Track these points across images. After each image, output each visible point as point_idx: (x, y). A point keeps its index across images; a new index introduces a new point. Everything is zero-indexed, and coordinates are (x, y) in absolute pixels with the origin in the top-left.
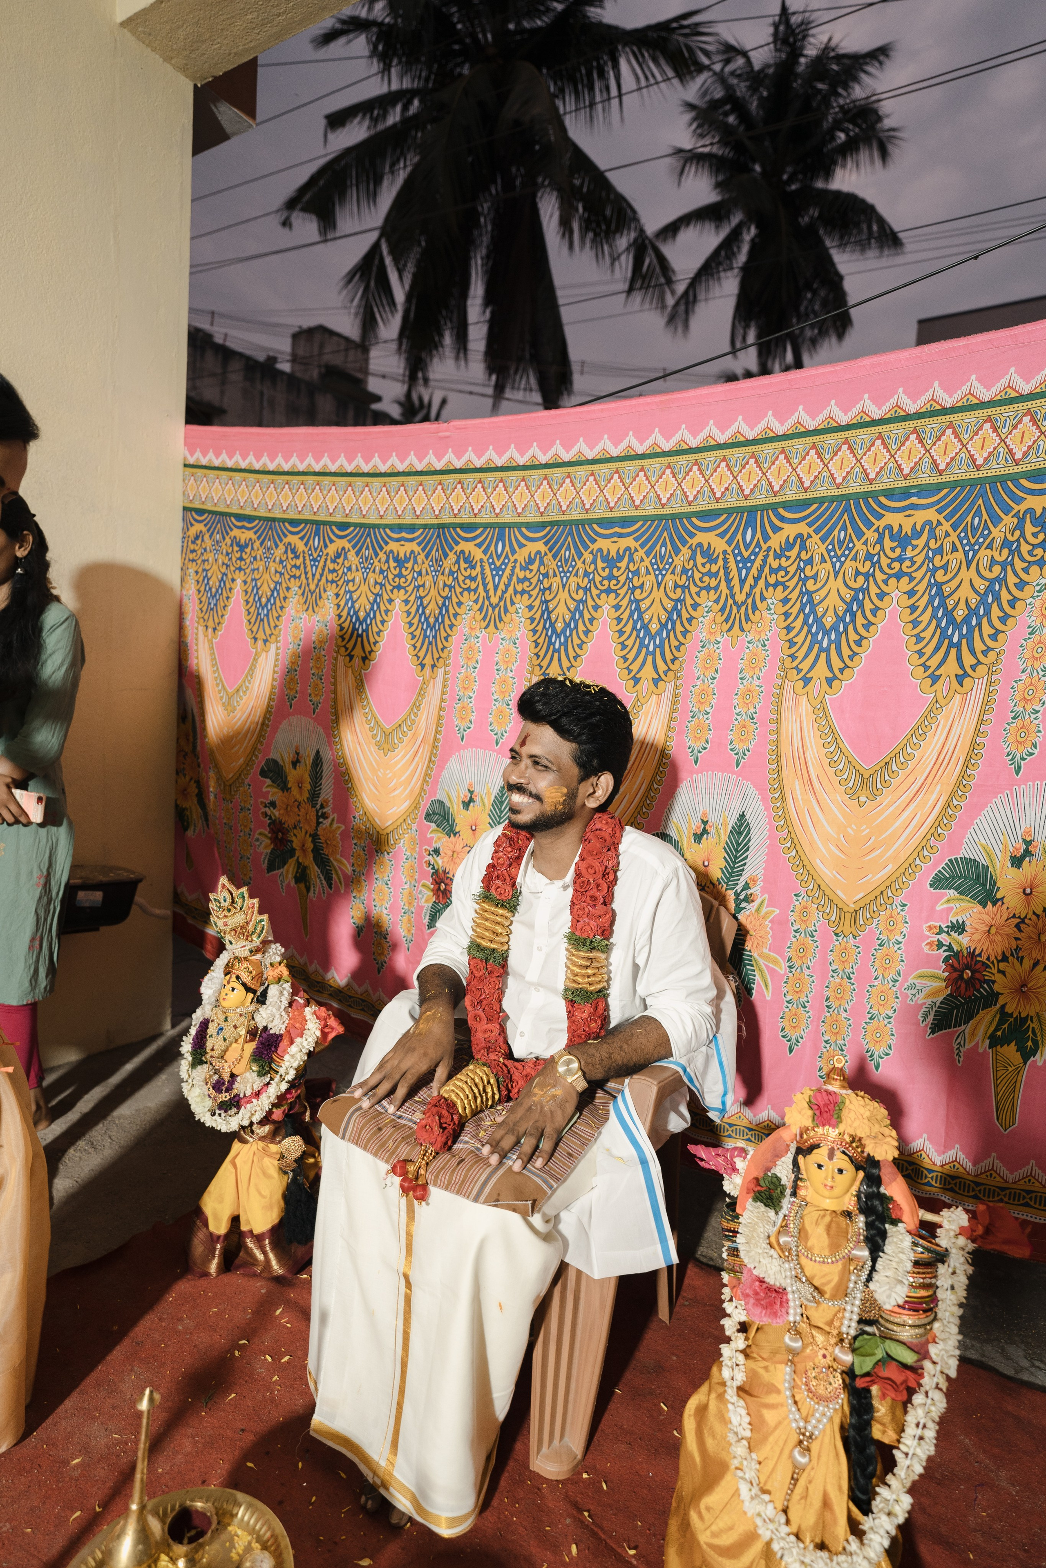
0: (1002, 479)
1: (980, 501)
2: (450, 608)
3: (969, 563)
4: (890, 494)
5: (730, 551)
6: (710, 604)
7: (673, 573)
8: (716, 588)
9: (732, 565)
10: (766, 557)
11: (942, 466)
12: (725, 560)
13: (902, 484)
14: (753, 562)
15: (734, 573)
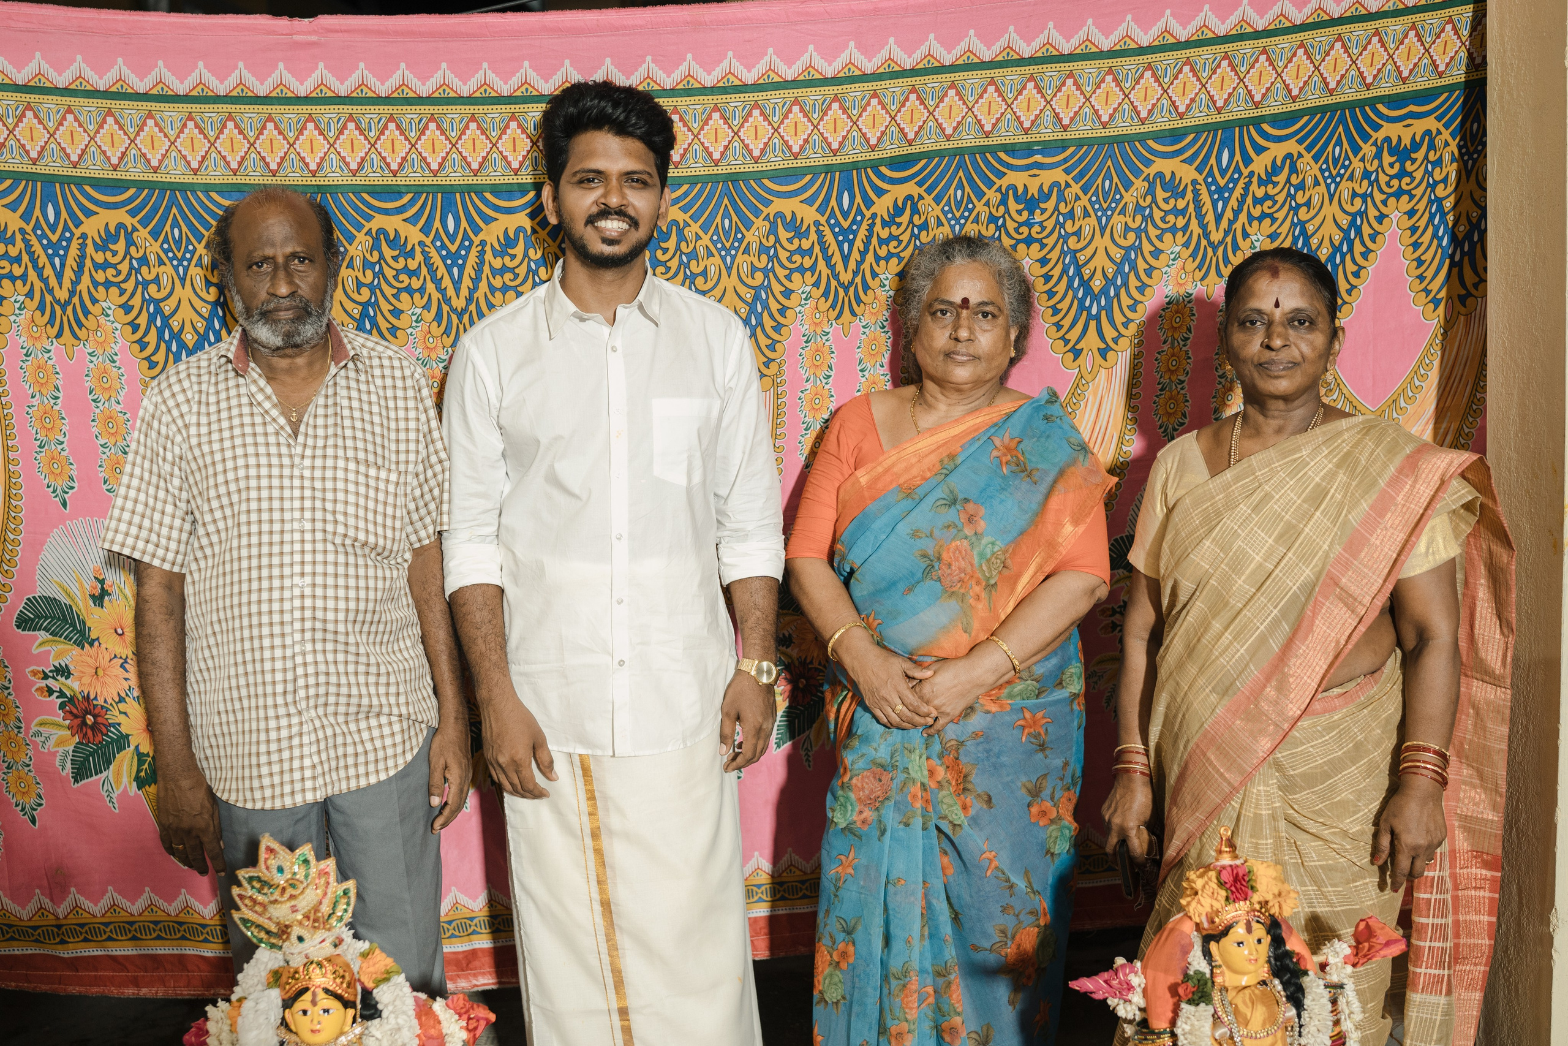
0: (1130, 139)
1: (1109, 163)
2: (380, 318)
3: (1103, 230)
4: (1011, 149)
5: (823, 220)
6: (808, 289)
7: (746, 251)
8: (813, 268)
9: (829, 238)
10: (872, 226)
11: (1066, 121)
12: (820, 234)
13: (1024, 139)
14: (855, 233)
15: (833, 247)
